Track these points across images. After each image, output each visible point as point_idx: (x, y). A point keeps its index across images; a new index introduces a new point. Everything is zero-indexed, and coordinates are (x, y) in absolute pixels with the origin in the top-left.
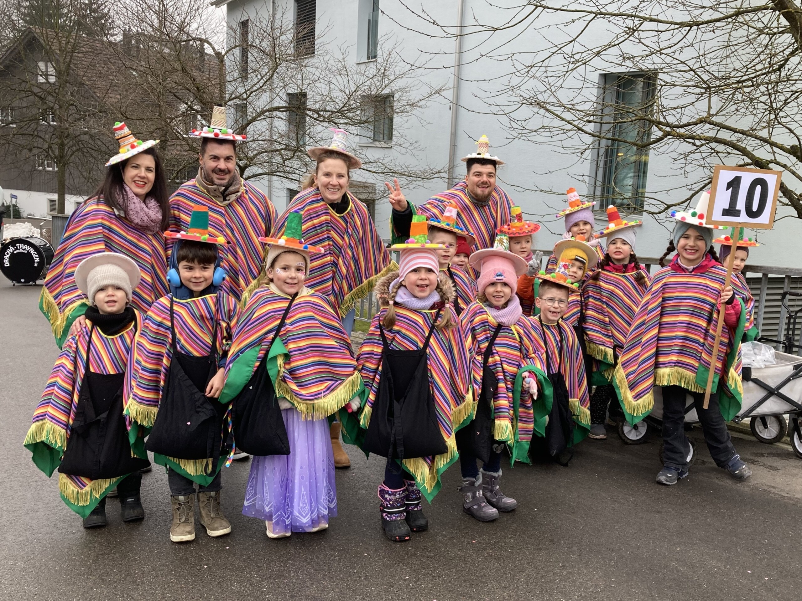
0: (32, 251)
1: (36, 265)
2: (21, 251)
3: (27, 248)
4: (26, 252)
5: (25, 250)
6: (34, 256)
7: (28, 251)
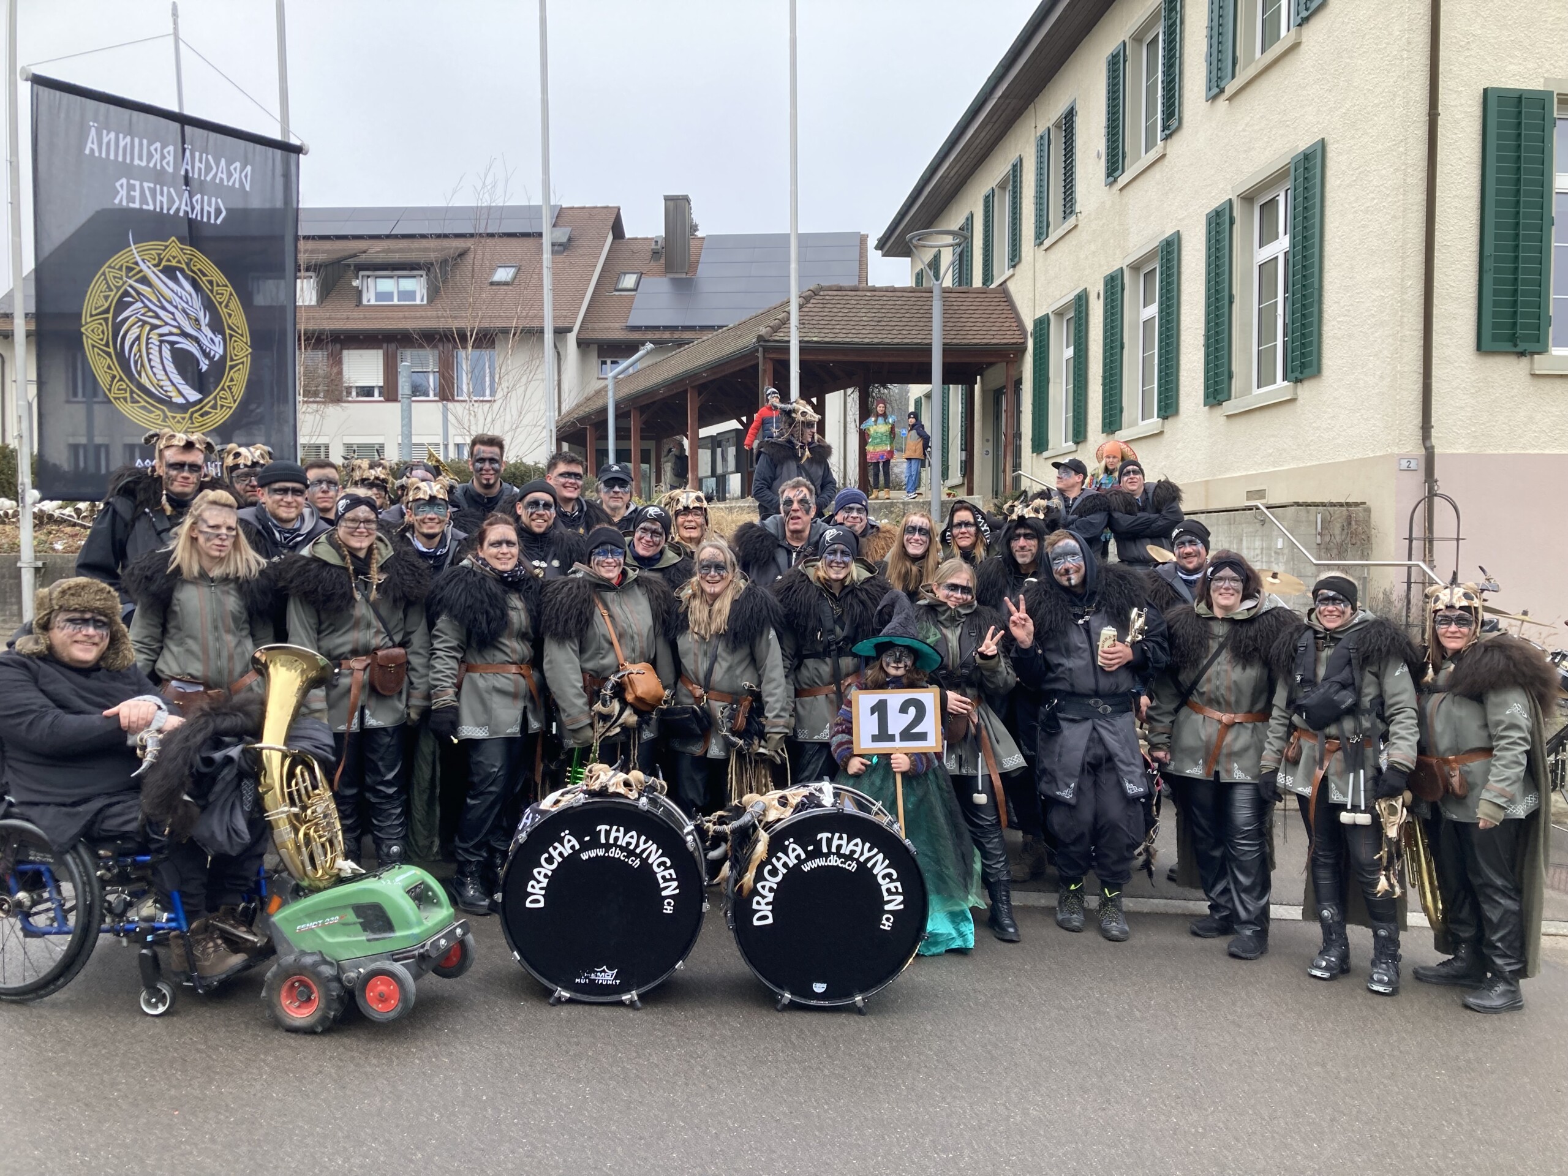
0: (880, 867)
1: (886, 925)
2: (834, 861)
3: (860, 849)
4: (853, 867)
5: (849, 857)
6: (885, 884)
7: (862, 866)
